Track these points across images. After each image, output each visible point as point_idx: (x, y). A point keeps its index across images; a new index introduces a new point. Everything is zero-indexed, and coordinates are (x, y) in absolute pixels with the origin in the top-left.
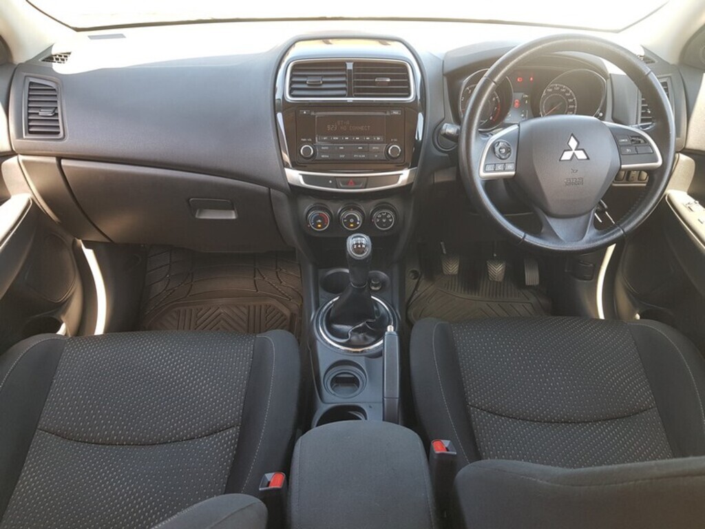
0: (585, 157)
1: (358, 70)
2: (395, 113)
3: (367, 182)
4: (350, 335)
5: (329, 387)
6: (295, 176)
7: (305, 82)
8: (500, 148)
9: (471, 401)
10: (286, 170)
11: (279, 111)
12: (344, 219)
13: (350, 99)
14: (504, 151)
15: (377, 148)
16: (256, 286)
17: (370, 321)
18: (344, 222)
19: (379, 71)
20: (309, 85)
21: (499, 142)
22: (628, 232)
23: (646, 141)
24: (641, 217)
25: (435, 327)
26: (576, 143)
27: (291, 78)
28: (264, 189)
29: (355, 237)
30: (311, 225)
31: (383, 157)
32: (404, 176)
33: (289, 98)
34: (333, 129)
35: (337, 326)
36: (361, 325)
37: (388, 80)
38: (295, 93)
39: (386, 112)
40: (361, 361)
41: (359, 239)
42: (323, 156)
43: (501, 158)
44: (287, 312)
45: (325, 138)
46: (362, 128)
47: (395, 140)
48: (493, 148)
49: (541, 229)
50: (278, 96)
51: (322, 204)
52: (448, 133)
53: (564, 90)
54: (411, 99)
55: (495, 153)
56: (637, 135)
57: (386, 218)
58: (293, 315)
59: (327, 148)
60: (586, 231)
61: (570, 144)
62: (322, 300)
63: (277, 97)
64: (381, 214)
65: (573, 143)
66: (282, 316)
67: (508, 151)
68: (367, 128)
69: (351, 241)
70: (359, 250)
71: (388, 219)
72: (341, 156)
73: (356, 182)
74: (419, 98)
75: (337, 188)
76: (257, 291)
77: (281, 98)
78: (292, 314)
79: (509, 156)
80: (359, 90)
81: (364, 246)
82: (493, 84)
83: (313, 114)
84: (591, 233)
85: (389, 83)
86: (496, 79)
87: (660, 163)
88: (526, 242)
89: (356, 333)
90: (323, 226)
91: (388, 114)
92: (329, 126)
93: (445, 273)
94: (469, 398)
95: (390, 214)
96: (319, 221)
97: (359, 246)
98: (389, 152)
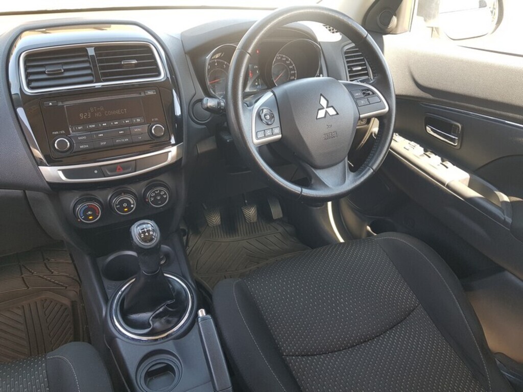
0: (335, 113)
1: (100, 55)
2: (150, 93)
3: (136, 165)
4: (151, 322)
5: (144, 386)
6: (53, 173)
7: (43, 73)
8: (265, 115)
9: (285, 351)
10: (42, 168)
11: (19, 106)
12: (116, 205)
13: (98, 85)
14: (268, 117)
15: (139, 130)
16: (25, 283)
17: (169, 302)
18: (117, 208)
19: (122, 53)
20: (48, 74)
21: (263, 110)
22: (376, 169)
23: (374, 93)
24: (382, 156)
25: (234, 289)
26: (326, 102)
27: (26, 69)
28: (18, 192)
29: (139, 226)
30: (81, 218)
31: (147, 137)
32: (172, 152)
33: (28, 91)
34: (87, 116)
35: (135, 317)
36: (161, 310)
37: (134, 62)
38: (34, 84)
39: (140, 94)
40: (169, 346)
41: (144, 226)
42: (81, 147)
43: (268, 124)
44: (66, 302)
45: (79, 128)
46: (118, 112)
47: (156, 119)
48: (259, 115)
49: (311, 181)
50: (15, 90)
51: (89, 195)
52: (210, 106)
53: (284, 59)
54: (162, 77)
55: (262, 120)
56: (367, 88)
57: (160, 195)
58: (73, 304)
59: (84, 138)
60: (345, 177)
61: (321, 103)
62: (109, 292)
63: (13, 92)
64: (154, 192)
65: (323, 102)
66: (62, 306)
67: (272, 117)
68: (124, 111)
69: (136, 230)
70: (148, 239)
71: (162, 196)
72: (102, 144)
73: (125, 167)
74: (169, 76)
75: (105, 177)
76: (28, 288)
77: (19, 92)
78: (72, 302)
79: (274, 121)
80: (104, 75)
81: (151, 233)
82: (248, 55)
83: (60, 104)
84: (350, 176)
85: (136, 65)
86: (250, 51)
87: (387, 109)
88: (304, 195)
89: (157, 319)
90: (95, 217)
91: (143, 95)
92: (81, 115)
93: (210, 225)
94: (283, 348)
95: (164, 191)
96: (90, 213)
97: (147, 234)
98: (153, 131)
